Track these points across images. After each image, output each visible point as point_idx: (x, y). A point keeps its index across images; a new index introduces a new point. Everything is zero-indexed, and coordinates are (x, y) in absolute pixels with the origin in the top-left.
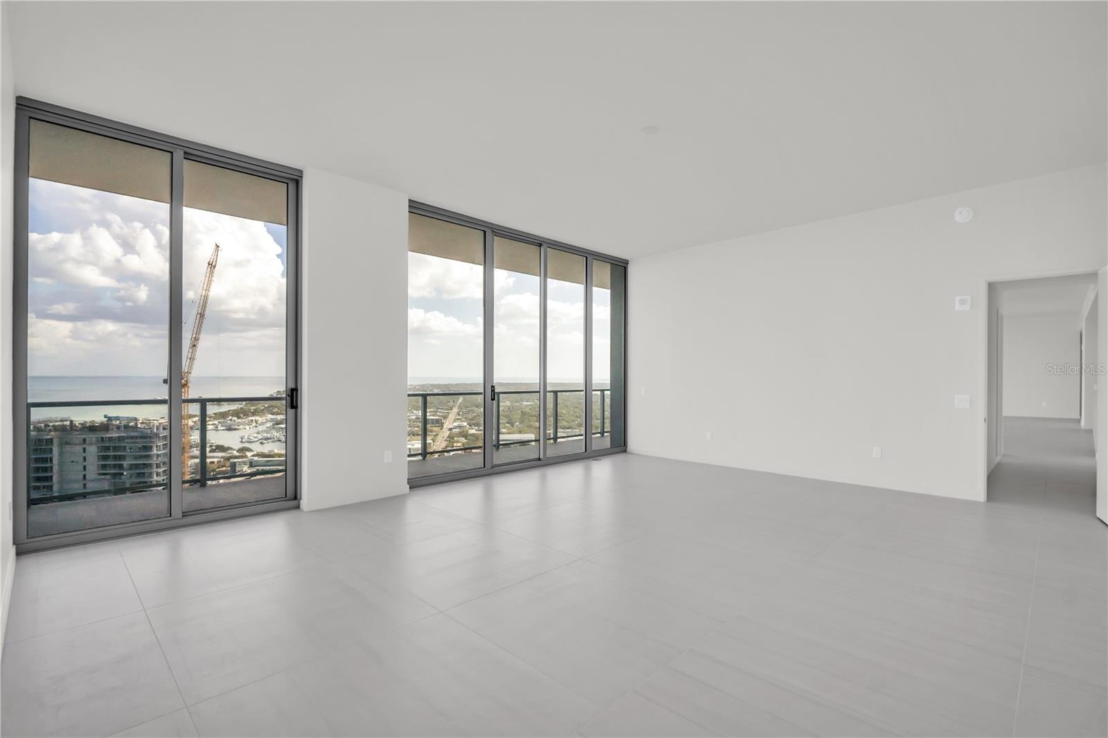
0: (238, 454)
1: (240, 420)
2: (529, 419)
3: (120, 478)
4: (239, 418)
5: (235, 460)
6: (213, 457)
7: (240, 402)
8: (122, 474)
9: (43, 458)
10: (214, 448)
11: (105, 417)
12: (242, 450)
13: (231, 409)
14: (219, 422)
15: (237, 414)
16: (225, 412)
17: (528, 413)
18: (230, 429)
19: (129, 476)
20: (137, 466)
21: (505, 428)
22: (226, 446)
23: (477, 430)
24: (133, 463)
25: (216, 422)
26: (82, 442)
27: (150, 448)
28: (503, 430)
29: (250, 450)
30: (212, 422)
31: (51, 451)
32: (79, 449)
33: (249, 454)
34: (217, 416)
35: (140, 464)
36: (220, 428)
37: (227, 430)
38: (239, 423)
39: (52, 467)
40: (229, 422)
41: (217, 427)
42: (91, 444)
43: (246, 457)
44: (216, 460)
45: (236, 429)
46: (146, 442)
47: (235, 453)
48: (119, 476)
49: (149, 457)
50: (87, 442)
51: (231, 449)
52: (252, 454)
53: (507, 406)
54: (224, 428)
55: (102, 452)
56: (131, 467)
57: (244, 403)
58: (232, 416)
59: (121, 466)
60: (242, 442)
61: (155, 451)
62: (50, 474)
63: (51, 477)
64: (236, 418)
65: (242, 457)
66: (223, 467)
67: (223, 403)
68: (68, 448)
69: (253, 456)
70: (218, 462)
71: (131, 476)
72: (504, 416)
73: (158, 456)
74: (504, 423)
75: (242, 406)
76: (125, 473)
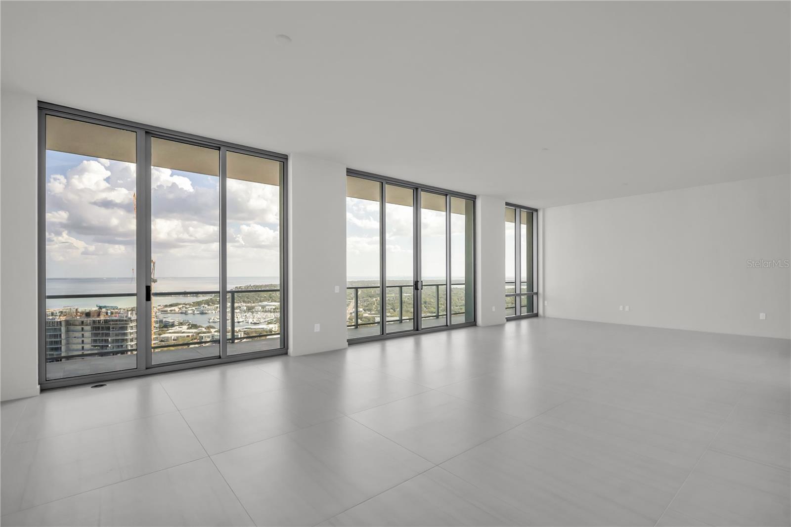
0: (205, 330)
1: (209, 307)
2: (406, 306)
3: (106, 349)
4: (209, 305)
5: (202, 335)
6: (189, 333)
7: (210, 294)
8: (108, 346)
9: (55, 335)
10: (190, 326)
11: (97, 306)
12: (209, 328)
13: (204, 299)
14: (196, 309)
15: (207, 303)
16: (200, 301)
17: (407, 302)
18: (202, 313)
19: (112, 347)
20: (117, 341)
21: (389, 312)
22: (198, 325)
23: (369, 314)
24: (114, 338)
25: (194, 308)
26: (81, 323)
27: (126, 328)
28: (388, 314)
29: (213, 328)
30: (191, 308)
31: (60, 330)
32: (79, 328)
33: (213, 330)
34: (195, 304)
35: (119, 339)
36: (196, 312)
37: (200, 314)
38: (208, 308)
39: (61, 341)
40: (202, 308)
41: (194, 312)
42: (87, 325)
43: (211, 332)
44: (190, 334)
45: (206, 313)
46: (123, 324)
47: (204, 330)
48: (105, 347)
49: (125, 334)
50: (84, 324)
51: (202, 327)
52: (215, 330)
53: (392, 297)
54: (198, 312)
55: (93, 331)
56: (113, 341)
57: (213, 295)
58: (205, 304)
59: (107, 341)
60: (209, 322)
61: (129, 331)
62: (59, 346)
63: (61, 348)
64: (207, 306)
65: (208, 332)
66: (195, 339)
67: (199, 295)
68: (72, 328)
69: (215, 332)
70: (192, 336)
71: (113, 348)
72: (389, 304)
73: (131, 333)
74: (389, 309)
75: (212, 297)
76: (110, 345)
